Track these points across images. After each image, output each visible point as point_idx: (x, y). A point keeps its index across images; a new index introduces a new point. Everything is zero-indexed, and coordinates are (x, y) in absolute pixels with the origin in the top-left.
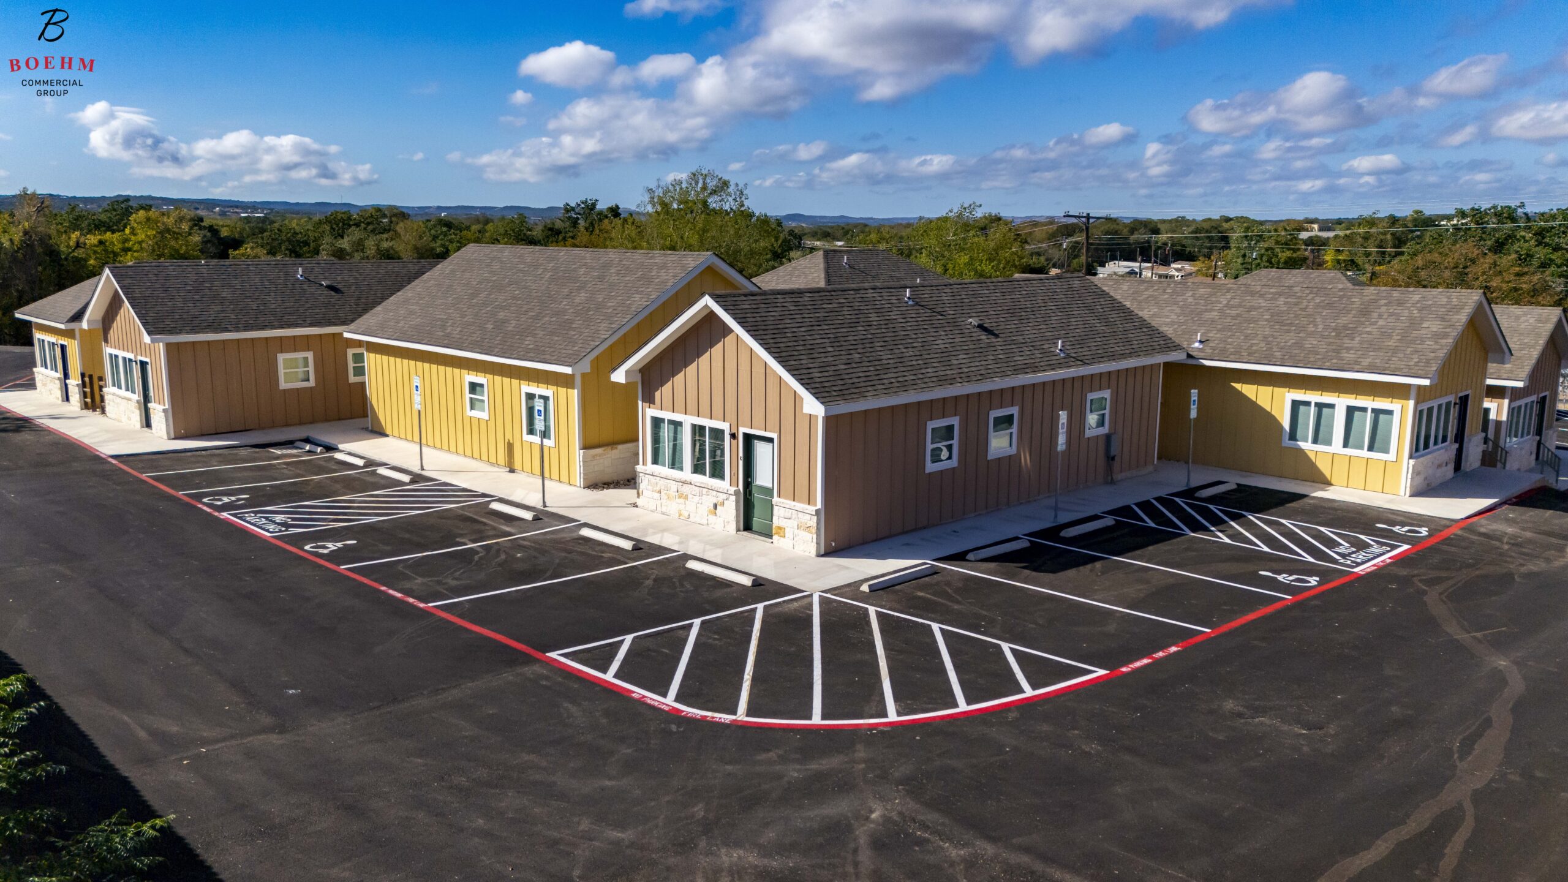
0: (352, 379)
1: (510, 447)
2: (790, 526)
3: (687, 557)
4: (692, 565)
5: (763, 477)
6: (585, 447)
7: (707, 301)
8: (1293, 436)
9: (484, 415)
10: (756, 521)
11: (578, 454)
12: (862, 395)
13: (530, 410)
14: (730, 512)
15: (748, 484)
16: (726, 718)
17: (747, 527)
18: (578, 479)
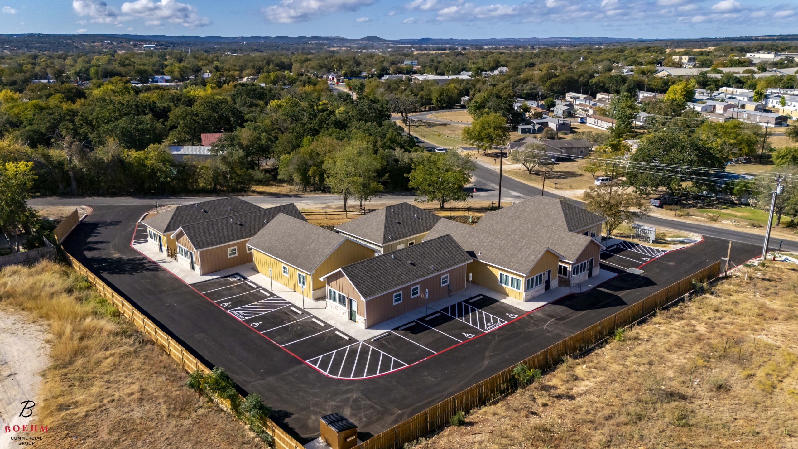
0: (248, 252)
1: (294, 285)
2: (359, 321)
3: (337, 329)
4: (337, 333)
5: (354, 308)
6: (314, 290)
7: (340, 269)
8: (501, 282)
9: (287, 275)
10: (353, 318)
11: (312, 292)
12: (375, 294)
13: (300, 278)
14: (347, 316)
15: (351, 309)
16: (335, 377)
17: (351, 319)
18: (312, 298)
